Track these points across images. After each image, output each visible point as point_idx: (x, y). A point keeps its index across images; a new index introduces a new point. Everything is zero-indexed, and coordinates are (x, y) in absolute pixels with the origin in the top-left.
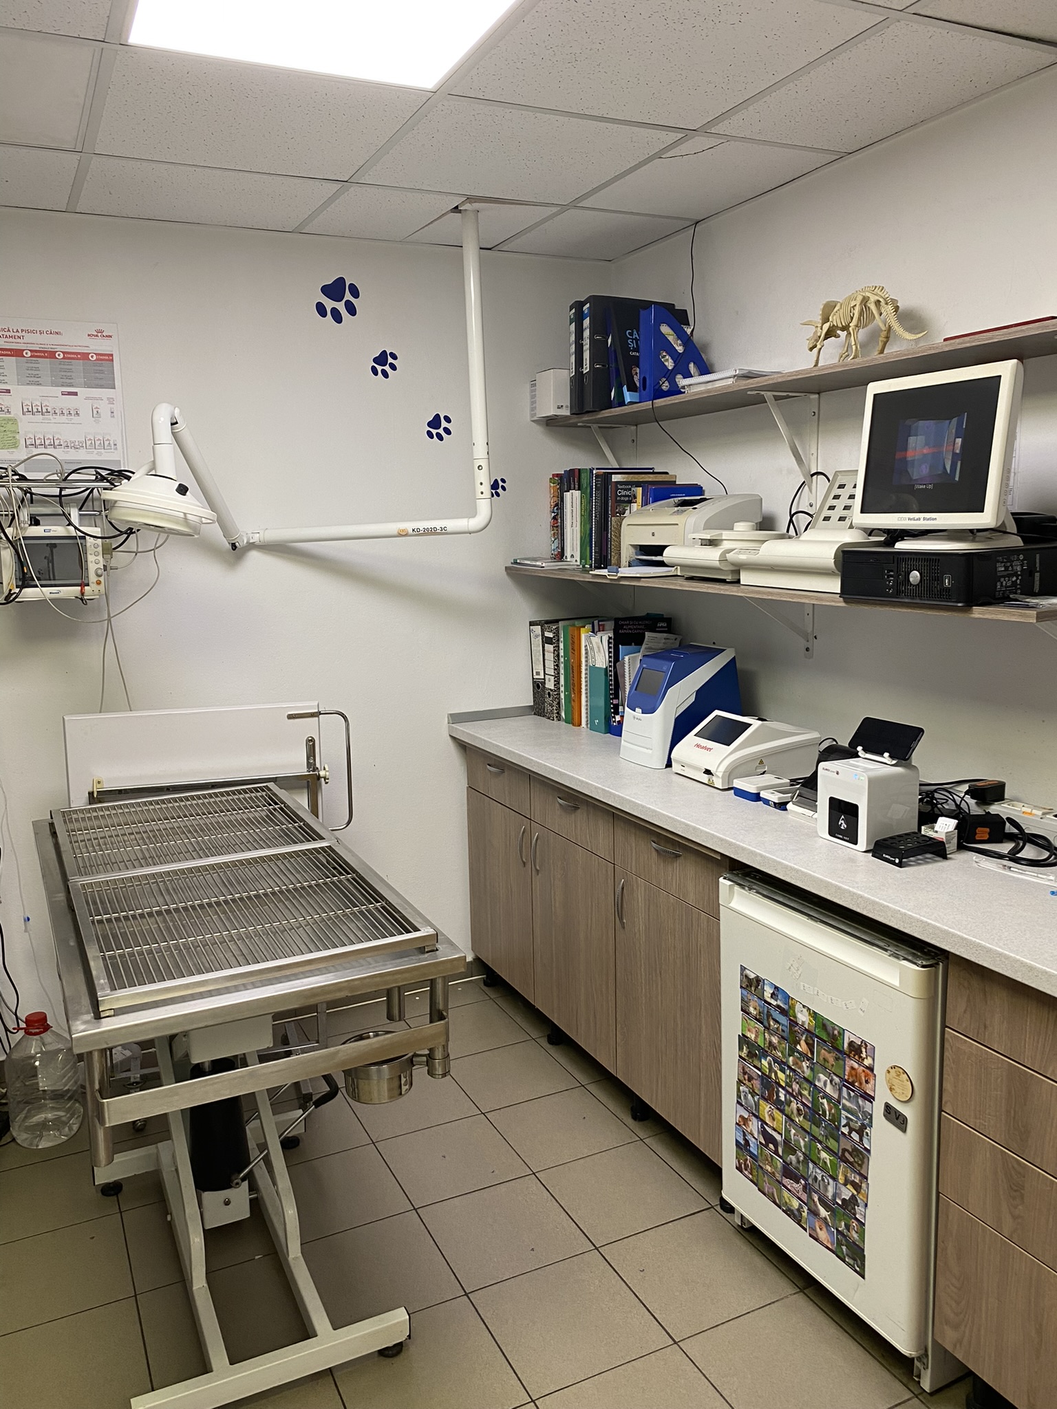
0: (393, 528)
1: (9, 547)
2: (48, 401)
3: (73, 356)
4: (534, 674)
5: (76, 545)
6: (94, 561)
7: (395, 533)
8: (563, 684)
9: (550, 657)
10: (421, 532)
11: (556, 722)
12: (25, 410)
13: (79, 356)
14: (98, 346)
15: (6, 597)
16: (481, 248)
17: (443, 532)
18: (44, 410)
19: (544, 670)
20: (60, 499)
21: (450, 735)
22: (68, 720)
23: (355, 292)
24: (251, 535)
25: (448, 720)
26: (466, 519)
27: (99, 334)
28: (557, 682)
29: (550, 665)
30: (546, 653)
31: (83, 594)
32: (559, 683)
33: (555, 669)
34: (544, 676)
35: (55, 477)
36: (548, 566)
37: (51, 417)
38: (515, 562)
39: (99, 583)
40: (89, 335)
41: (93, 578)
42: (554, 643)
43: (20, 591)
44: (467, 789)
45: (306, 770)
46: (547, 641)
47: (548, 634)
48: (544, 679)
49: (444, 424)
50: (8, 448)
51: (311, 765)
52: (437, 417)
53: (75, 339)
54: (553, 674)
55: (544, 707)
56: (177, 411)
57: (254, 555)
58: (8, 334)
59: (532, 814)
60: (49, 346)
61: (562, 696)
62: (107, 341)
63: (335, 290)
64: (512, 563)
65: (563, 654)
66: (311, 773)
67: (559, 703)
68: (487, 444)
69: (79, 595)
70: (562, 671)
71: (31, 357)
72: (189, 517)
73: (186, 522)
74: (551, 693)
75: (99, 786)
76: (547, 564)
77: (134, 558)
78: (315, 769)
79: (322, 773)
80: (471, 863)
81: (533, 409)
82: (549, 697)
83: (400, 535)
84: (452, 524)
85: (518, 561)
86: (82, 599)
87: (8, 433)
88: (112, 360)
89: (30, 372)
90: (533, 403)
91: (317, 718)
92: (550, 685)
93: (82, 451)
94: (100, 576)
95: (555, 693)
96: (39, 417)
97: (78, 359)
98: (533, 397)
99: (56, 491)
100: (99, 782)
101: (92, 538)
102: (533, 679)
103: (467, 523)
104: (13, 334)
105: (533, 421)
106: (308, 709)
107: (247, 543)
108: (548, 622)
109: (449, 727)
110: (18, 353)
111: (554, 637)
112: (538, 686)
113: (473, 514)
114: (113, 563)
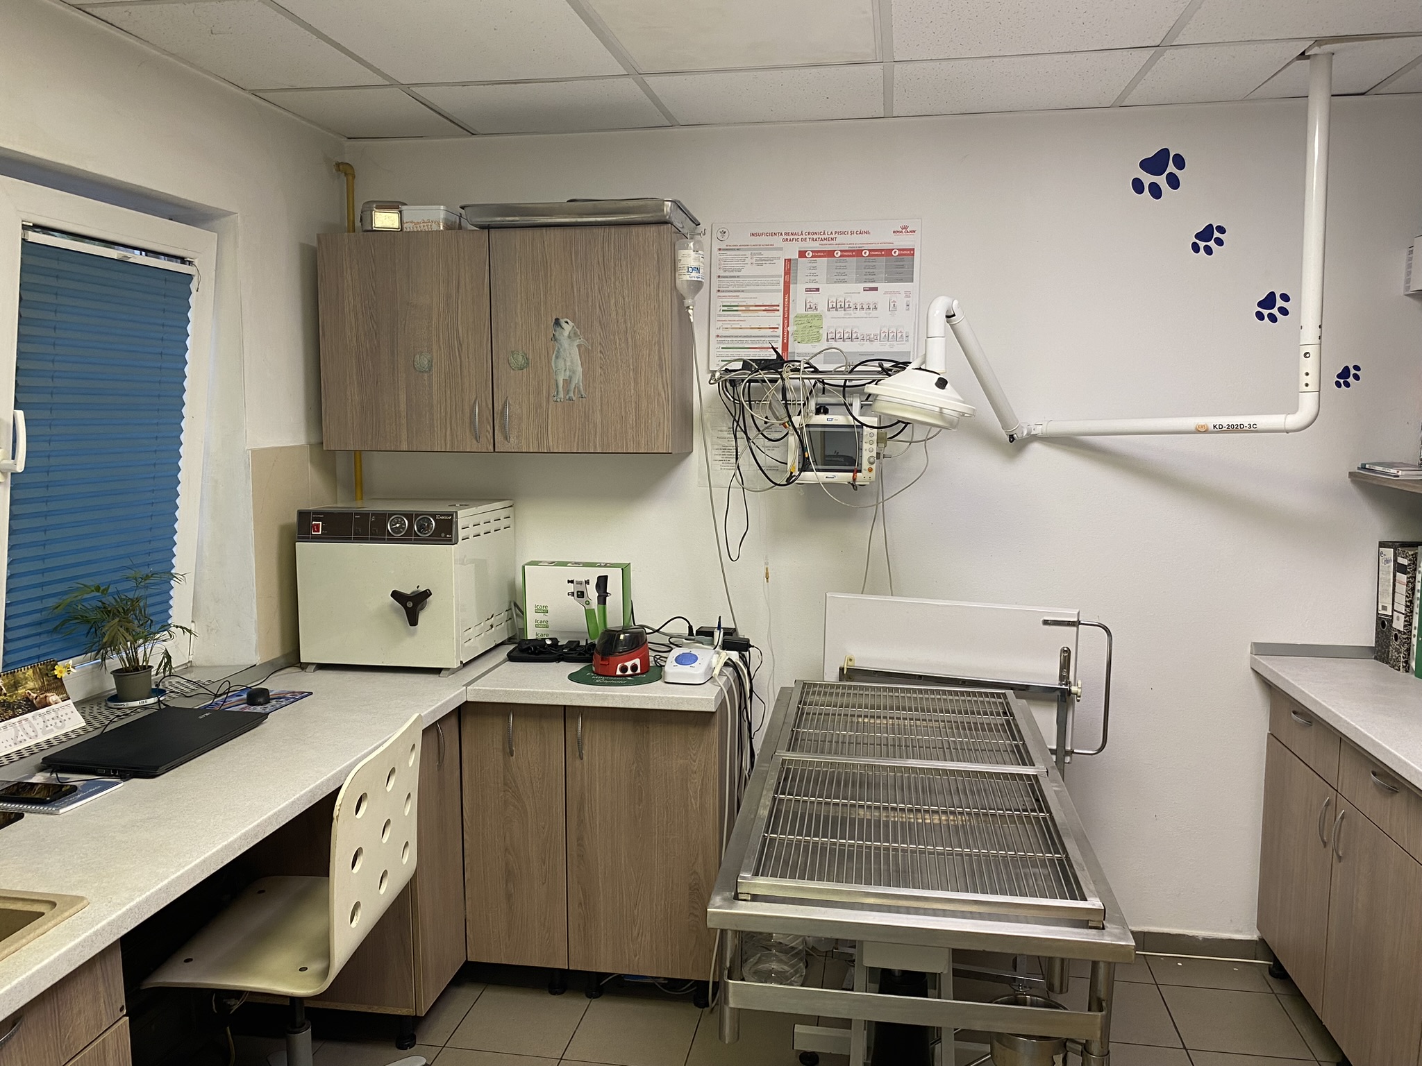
0: (1191, 422)
1: (793, 434)
2: (851, 296)
3: (877, 253)
4: (1380, 608)
5: (852, 433)
6: (868, 449)
7: (1193, 428)
8: (1417, 626)
9: (1402, 589)
10: (1224, 429)
11: (1402, 673)
12: (830, 306)
13: (883, 253)
14: (904, 242)
15: (788, 479)
16: (1332, 96)
17: (1252, 429)
18: (847, 306)
19: (1393, 604)
20: (844, 389)
21: (1252, 668)
22: (829, 597)
23: (1180, 162)
24: (1033, 427)
25: (1251, 650)
26: (1284, 416)
27: (904, 230)
28: (1409, 623)
29: (1401, 600)
30: (1397, 584)
31: (854, 480)
32: (1411, 624)
33: (1407, 606)
34: (1392, 613)
35: (843, 369)
36: (1406, 475)
37: (851, 312)
38: (1363, 468)
39: (870, 470)
40: (894, 232)
41: (865, 465)
42: (1409, 573)
43: (799, 474)
44: (1268, 738)
45: (1058, 682)
46: (1399, 568)
47: (1401, 560)
48: (1392, 616)
49: (1280, 303)
50: (812, 342)
51: (1064, 678)
52: (1272, 295)
53: (883, 237)
54: (1404, 612)
55: (1389, 651)
56: (956, 302)
57: (1036, 447)
58: (823, 237)
59: (1340, 784)
60: (857, 245)
61: (1414, 641)
62: (910, 237)
63: (1155, 164)
64: (1359, 468)
65: (1419, 588)
66: (1064, 687)
67: (1409, 650)
68: (1320, 327)
69: (851, 480)
70: (1417, 610)
71: (840, 256)
72: (945, 411)
73: (942, 416)
74: (1399, 635)
75: (850, 663)
76: (1404, 473)
77: (908, 447)
78: (1068, 683)
79: (1074, 689)
80: (1264, 826)
81: (1408, 281)
82: (1396, 640)
83: (1198, 431)
84: (1263, 421)
85: (1367, 466)
86: (852, 484)
87: (813, 328)
88: (913, 254)
89: (838, 271)
90: (1409, 273)
91: (1075, 628)
92: (1399, 624)
93: (877, 343)
94: (872, 464)
95: (1405, 636)
96: (841, 313)
97: (883, 255)
98: (1410, 266)
99: (842, 382)
100: (851, 660)
101: (869, 428)
102: (1378, 614)
103: (1284, 420)
104: (828, 236)
105: (1407, 295)
106: (1066, 617)
107: (1027, 434)
108: (1405, 545)
109: (1252, 658)
110: (830, 254)
111: (1409, 565)
112: (1383, 624)
113: (1294, 409)
114: (886, 451)
